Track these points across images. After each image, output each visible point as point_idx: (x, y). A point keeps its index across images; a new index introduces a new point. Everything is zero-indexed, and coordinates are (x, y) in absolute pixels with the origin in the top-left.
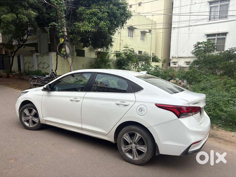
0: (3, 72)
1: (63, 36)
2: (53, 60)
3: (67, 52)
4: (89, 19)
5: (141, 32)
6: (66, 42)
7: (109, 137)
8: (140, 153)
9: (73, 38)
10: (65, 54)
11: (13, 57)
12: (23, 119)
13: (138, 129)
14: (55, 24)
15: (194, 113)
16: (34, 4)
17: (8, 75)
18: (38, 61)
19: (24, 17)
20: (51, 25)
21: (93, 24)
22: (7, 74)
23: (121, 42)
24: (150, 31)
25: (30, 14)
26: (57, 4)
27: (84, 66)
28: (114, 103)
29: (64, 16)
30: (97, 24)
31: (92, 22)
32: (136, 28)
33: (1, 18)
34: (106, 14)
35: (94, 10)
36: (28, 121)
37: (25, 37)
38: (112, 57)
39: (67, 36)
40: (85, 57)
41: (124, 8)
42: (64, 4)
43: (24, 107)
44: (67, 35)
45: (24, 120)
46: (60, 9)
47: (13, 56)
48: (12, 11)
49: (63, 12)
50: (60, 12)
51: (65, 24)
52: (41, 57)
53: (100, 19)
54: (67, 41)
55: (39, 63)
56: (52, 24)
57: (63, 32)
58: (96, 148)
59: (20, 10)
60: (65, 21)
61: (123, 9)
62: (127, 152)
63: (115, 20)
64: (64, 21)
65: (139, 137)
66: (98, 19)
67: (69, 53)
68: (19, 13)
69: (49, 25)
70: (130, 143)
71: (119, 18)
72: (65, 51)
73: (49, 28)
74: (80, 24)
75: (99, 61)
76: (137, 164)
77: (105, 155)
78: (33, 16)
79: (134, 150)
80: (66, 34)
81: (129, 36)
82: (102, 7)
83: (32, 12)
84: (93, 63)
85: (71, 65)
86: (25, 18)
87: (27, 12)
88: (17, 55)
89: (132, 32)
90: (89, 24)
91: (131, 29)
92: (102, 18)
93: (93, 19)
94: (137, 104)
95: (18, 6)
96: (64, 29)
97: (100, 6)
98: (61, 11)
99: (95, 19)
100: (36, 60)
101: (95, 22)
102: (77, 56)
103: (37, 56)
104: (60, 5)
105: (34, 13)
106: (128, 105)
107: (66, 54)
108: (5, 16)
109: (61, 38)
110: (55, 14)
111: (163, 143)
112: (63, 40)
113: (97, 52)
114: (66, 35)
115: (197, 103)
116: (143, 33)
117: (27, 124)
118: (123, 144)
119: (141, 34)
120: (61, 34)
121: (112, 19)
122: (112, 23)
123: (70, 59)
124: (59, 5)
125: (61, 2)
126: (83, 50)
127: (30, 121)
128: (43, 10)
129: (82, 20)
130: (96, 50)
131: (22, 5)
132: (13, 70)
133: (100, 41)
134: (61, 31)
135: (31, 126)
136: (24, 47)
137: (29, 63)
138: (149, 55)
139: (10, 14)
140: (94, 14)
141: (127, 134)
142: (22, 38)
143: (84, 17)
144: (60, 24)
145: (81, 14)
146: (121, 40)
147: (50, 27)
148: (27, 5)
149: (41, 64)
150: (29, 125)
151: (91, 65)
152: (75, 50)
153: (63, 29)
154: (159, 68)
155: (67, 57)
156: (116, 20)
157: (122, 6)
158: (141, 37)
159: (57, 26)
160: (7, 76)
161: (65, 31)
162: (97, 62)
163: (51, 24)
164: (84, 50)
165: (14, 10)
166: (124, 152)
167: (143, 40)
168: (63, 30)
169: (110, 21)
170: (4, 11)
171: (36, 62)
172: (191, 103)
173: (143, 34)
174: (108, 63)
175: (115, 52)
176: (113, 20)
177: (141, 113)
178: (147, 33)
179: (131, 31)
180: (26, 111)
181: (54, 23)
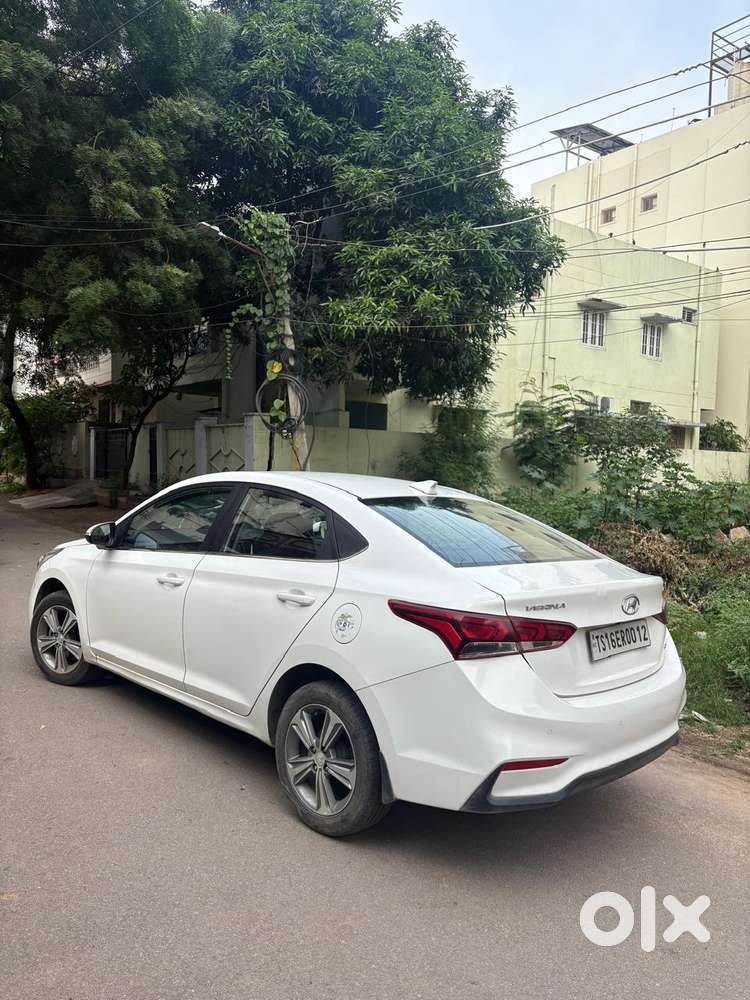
0: (101, 487)
1: (277, 355)
2: (255, 446)
3: (293, 413)
4: (378, 283)
5: (642, 319)
6: (288, 377)
7: (253, 723)
8: (339, 790)
9: (325, 361)
10: (283, 418)
11: (135, 434)
12: (41, 644)
13: (333, 696)
14: (253, 310)
15: (526, 645)
16: (185, 243)
17: (114, 498)
18: (209, 448)
19: (145, 289)
20: (240, 316)
21: (393, 303)
22: (111, 493)
23: (546, 366)
24: (689, 315)
25: (168, 276)
26: (261, 238)
27: (378, 465)
28: (271, 594)
29: (285, 280)
30: (407, 301)
31: (389, 294)
32: (616, 307)
33: (68, 297)
34: (446, 258)
35: (396, 248)
36: (52, 651)
37: (178, 363)
38: (500, 428)
39: (294, 354)
40: (385, 428)
41: (524, 230)
42: (288, 238)
43: (44, 599)
44: (293, 347)
45: (43, 648)
46: (271, 256)
47: (134, 428)
48: (108, 274)
49: (284, 267)
50: (270, 266)
51: (287, 308)
52: (219, 431)
53: (423, 281)
54: (292, 370)
55: (213, 455)
56: (243, 312)
57: (281, 338)
58: (228, 764)
59: (135, 267)
60: (287, 298)
61: (519, 236)
62: (298, 784)
63: (485, 282)
64: (285, 296)
65: (337, 725)
66: (413, 280)
67: (299, 414)
68: (132, 275)
69: (234, 314)
70: (308, 747)
71: (501, 270)
72: (286, 408)
73: (232, 325)
74: (342, 307)
75: (437, 445)
76: (326, 830)
77: (242, 789)
78: (178, 283)
79: (321, 778)
80: (290, 344)
81: (585, 339)
82: (432, 235)
83: (176, 270)
84: (416, 453)
85: (306, 462)
86: (148, 292)
87: (160, 270)
88: (149, 427)
89: (602, 321)
90: (377, 302)
91: (595, 311)
92: (431, 276)
93: (394, 283)
94: (337, 600)
95: (128, 255)
96: (284, 327)
97: (425, 232)
98: (276, 263)
99: (400, 281)
100: (204, 444)
101: (400, 294)
102: (351, 427)
103: (208, 428)
104: (274, 241)
105: (180, 272)
106: (308, 605)
107: (289, 419)
108: (79, 290)
109: (272, 359)
110: (253, 273)
111: (400, 754)
112: (277, 368)
113: (438, 412)
114: (291, 350)
115: (550, 607)
116: (655, 326)
117: (50, 662)
118: (292, 751)
119: (645, 332)
120: (273, 345)
121: (473, 278)
122: (470, 294)
123: (301, 440)
124: (269, 239)
125: (277, 232)
126: (379, 402)
127: (59, 650)
128: (221, 263)
129: (355, 291)
130: (434, 403)
131: (143, 249)
132: (132, 479)
133: (430, 368)
134: (271, 335)
135: (61, 671)
136: (179, 398)
137: (183, 455)
138: (666, 417)
139: (98, 285)
140: (400, 264)
141: (302, 713)
142: (168, 364)
143: (360, 279)
144: (269, 309)
145: (352, 268)
146: (546, 357)
147: (237, 321)
148: (159, 248)
149: (220, 457)
150: (56, 667)
151: (404, 462)
152: (342, 406)
153: (281, 326)
154: (686, 474)
155: (292, 430)
156: (490, 281)
157: (518, 225)
158: (645, 341)
159: (259, 318)
160: (111, 501)
161: (289, 336)
162: (430, 449)
163: (238, 311)
164: (385, 402)
165: (116, 269)
166: (292, 780)
167: (651, 353)
168: (279, 330)
169: (464, 285)
170: (80, 274)
171: (204, 451)
172: (517, 604)
173: (653, 328)
174: (480, 453)
175: (518, 408)
176: (474, 282)
177: (343, 636)
178: (671, 325)
179: (594, 319)
180: (50, 617)
181: (249, 307)
